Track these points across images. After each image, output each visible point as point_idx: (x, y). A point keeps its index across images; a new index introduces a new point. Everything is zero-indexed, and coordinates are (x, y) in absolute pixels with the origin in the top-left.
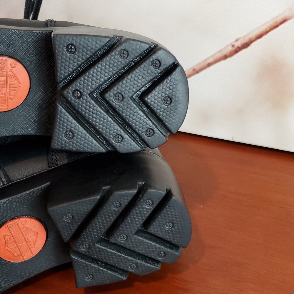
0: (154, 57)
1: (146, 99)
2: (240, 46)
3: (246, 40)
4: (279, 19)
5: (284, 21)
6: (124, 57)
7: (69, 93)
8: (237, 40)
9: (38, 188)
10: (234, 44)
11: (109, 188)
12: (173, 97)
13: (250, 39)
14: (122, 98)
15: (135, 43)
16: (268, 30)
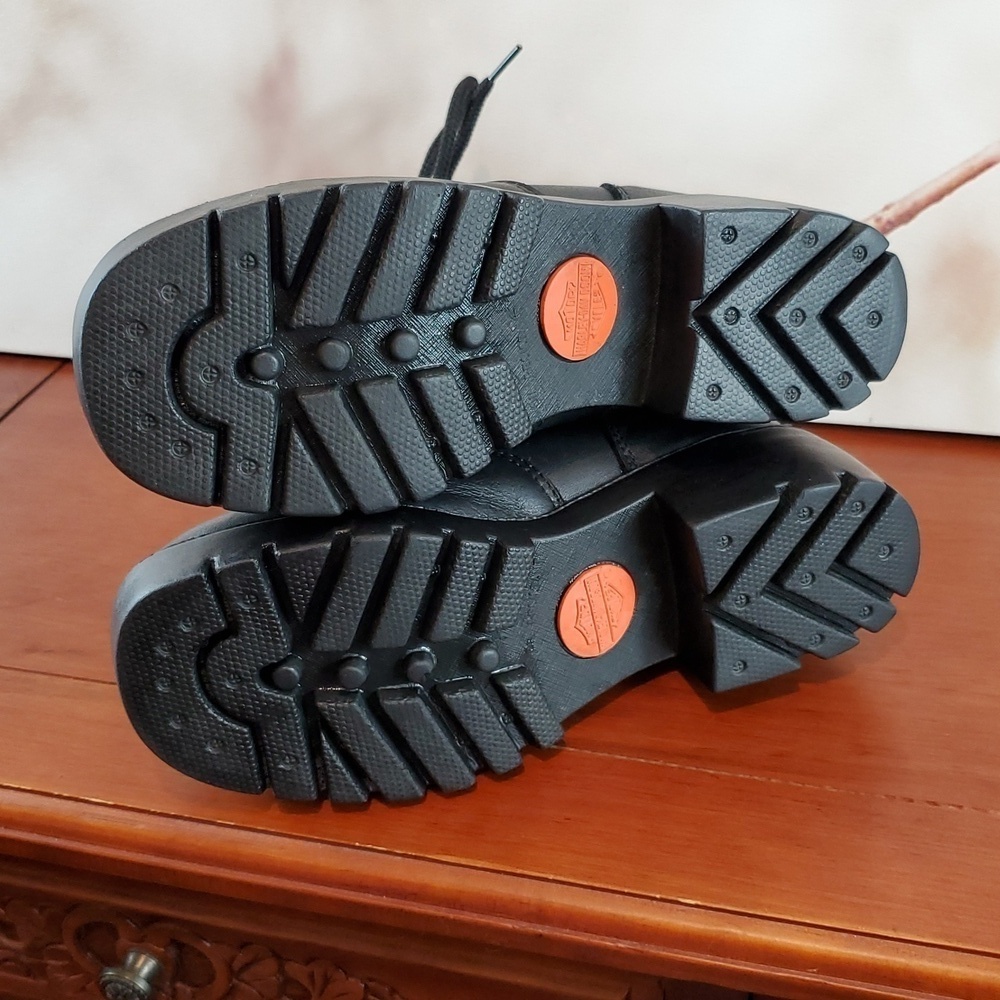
0: (856, 241)
1: (841, 317)
2: (893, 219)
3: (908, 205)
4: (977, 163)
5: (989, 165)
6: (809, 243)
7: (718, 315)
8: (887, 208)
9: (634, 504)
10: (880, 215)
11: (787, 487)
12: (884, 311)
13: (915, 204)
14: (801, 318)
15: (828, 218)
16: (954, 184)
